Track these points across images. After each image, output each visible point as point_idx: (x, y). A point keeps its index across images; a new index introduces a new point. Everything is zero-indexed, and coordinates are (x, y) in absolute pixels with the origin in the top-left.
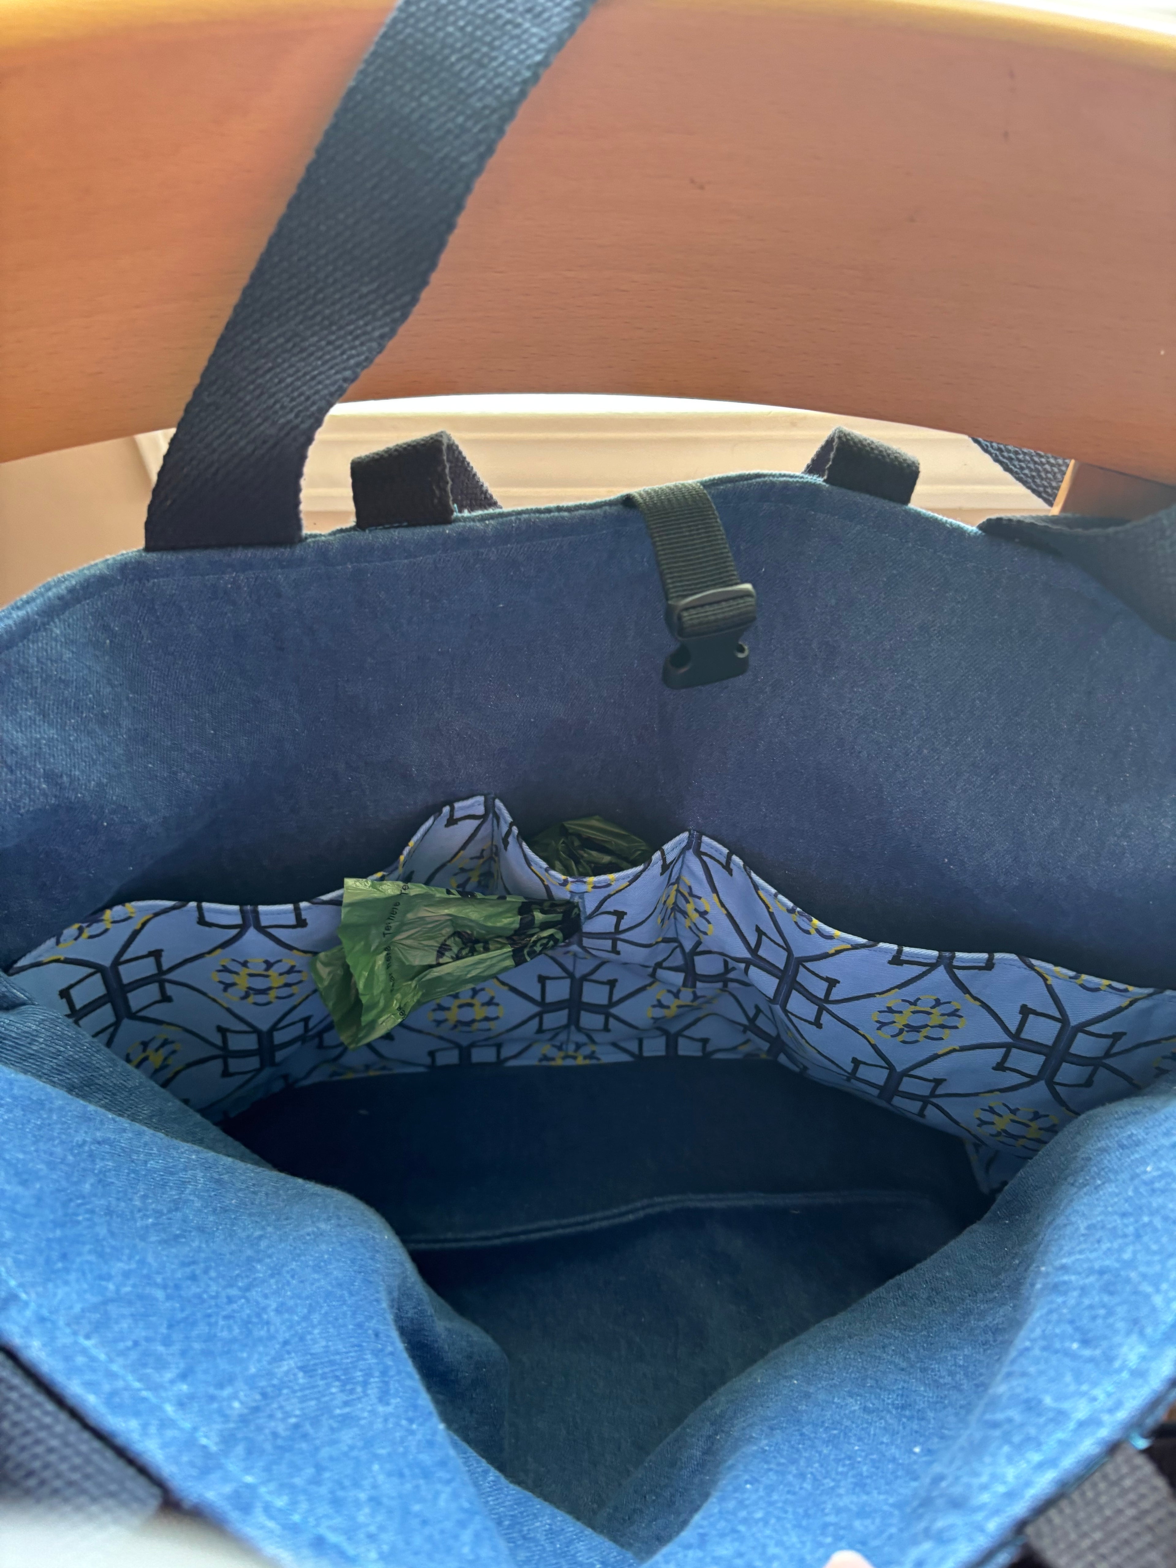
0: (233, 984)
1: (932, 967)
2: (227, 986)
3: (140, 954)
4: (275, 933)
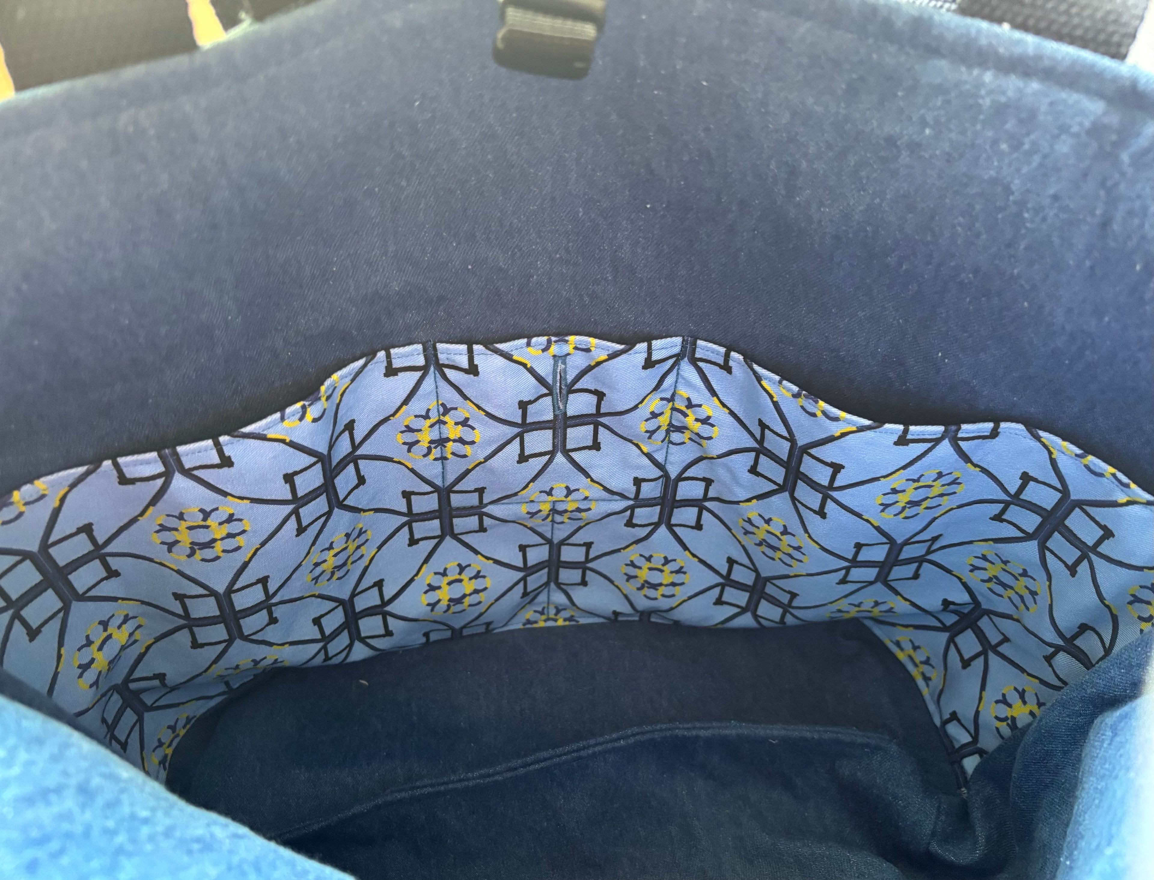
0: (177, 542)
1: (937, 441)
2: (171, 546)
3: (68, 533)
4: (202, 477)
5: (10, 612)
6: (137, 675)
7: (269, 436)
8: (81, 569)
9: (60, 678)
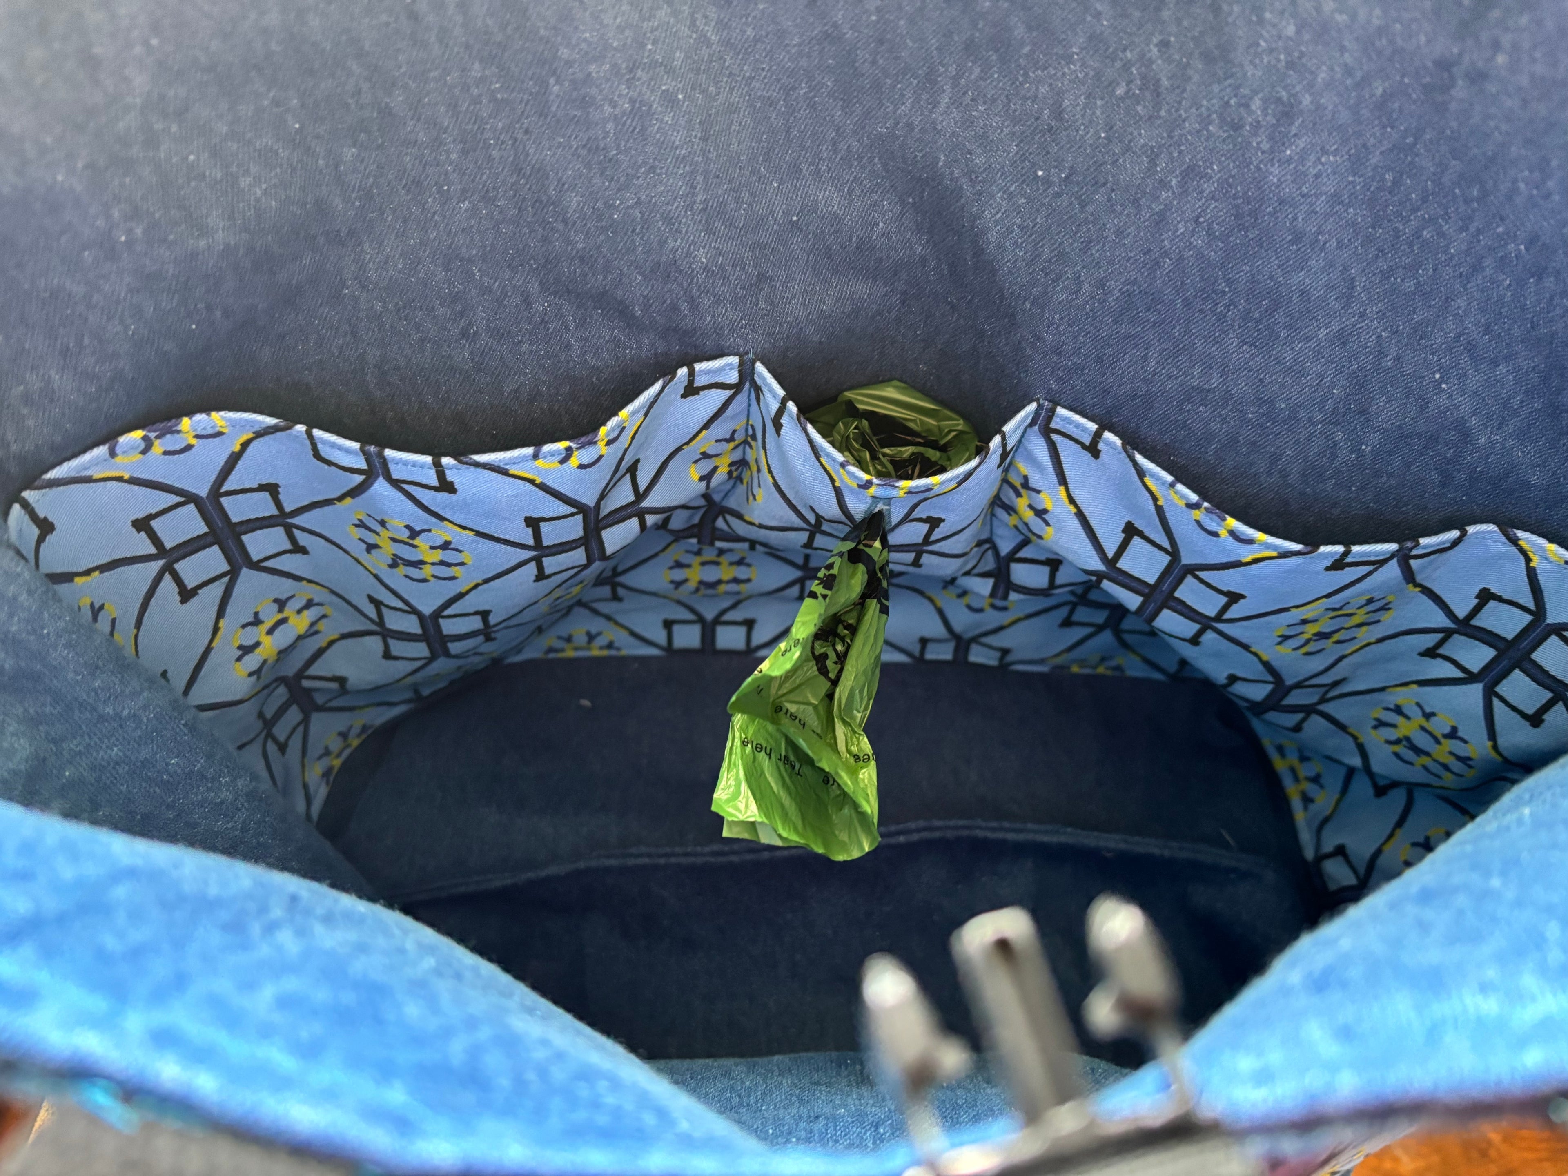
0: (377, 546)
1: (1382, 563)
2: (370, 547)
3: (247, 485)
4: (414, 494)
5: (161, 563)
6: (312, 671)
7: (512, 472)
8: (259, 532)
9: (213, 657)
